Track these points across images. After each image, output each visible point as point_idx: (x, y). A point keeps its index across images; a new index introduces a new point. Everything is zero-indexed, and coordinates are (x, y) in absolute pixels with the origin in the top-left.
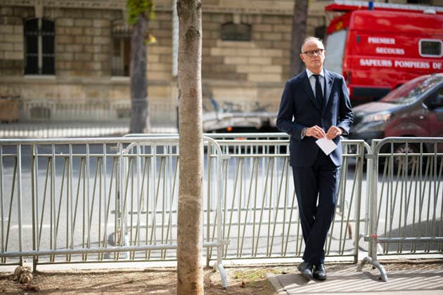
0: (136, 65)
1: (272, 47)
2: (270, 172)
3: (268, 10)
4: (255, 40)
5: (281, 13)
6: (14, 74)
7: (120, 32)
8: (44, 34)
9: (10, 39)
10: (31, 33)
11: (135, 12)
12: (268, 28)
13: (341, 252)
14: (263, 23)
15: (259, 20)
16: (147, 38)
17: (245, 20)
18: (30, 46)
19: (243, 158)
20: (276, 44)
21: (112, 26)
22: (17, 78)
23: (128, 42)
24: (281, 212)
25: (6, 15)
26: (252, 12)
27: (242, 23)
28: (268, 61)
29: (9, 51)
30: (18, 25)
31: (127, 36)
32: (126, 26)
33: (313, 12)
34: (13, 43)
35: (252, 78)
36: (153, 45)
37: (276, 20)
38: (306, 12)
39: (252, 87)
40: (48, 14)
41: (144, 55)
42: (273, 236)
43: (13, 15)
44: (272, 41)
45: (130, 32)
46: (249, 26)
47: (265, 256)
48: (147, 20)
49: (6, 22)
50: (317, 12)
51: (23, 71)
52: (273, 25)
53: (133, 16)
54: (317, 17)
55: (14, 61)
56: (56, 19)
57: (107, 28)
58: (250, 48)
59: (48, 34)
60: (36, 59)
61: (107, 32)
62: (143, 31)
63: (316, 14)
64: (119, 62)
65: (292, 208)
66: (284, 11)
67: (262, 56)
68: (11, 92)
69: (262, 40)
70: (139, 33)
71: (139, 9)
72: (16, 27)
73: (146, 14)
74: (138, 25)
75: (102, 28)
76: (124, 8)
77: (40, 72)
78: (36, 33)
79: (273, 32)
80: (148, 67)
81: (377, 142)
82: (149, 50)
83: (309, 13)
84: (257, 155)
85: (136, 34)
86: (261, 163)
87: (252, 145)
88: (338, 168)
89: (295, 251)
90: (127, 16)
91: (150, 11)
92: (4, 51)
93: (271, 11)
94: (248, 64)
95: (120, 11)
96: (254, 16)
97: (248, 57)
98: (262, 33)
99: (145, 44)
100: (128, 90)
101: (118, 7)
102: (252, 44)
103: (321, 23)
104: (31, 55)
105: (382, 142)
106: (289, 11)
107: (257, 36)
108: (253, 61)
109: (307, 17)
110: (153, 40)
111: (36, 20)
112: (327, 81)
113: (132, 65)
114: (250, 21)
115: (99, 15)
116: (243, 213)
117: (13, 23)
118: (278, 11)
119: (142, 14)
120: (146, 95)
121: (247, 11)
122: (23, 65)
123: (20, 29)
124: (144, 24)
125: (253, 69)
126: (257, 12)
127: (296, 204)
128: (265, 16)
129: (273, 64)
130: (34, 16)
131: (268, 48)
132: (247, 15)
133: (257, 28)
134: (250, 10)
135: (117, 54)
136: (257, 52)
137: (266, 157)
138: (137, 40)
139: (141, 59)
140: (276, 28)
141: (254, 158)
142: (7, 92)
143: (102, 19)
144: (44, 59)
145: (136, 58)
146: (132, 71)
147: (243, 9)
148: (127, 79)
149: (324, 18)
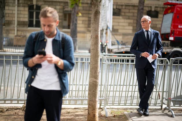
0: (73, 25)
1: (129, 19)
2: (127, 70)
3: (127, 3)
4: (122, 15)
5: (133, 5)
6: (24, 27)
7: (67, 11)
8: (36, 11)
9: (22, 12)
10: (31, 11)
11: (73, 3)
12: (127, 11)
13: (155, 104)
14: (125, 9)
15: (124, 7)
16: (78, 13)
17: (118, 7)
18: (31, 16)
19: (116, 64)
20: (130, 17)
21: (64, 8)
22: (25, 28)
23: (70, 15)
24: (131, 87)
25: (22, 3)
26: (121, 4)
27: (117, 8)
28: (127, 24)
29: (22, 17)
30: (26, 7)
31: (69, 12)
32: (69, 8)
33: (146, 4)
34: (24, 14)
35: (120, 31)
36: (80, 17)
37: (131, 8)
38: (143, 4)
39: (120, 35)
40: (38, 3)
41: (76, 20)
42: (127, 97)
43: (24, 3)
44: (129, 16)
45: (71, 11)
46: (120, 10)
47: (124, 105)
48: (78, 6)
49: (21, 6)
50: (148, 4)
51: (27, 26)
52: (129, 9)
53: (72, 5)
54: (148, 7)
55: (24, 22)
56: (41, 5)
57: (62, 9)
58: (120, 19)
59: (38, 11)
60: (33, 21)
61: (61, 11)
63: (147, 5)
64: (66, 23)
65: (136, 85)
66: (134, 4)
67: (124, 22)
68: (22, 34)
69: (125, 15)
70: (75, 11)
71: (75, 2)
72: (25, 8)
73: (78, 4)
74: (74, 8)
75: (60, 9)
76: (69, 1)
77: (34, 26)
78: (33, 11)
79: (129, 12)
80: (78, 25)
81: (172, 60)
82: (78, 18)
83: (145, 5)
84: (122, 63)
85: (73, 12)
86: (123, 66)
87: (120, 59)
88: (155, 70)
89: (136, 103)
90: (70, 5)
91: (79, 3)
92: (20, 18)
93: (129, 3)
94: (119, 25)
95: (67, 2)
96: (122, 5)
97: (119, 22)
98: (125, 13)
99: (77, 16)
100: (69, 34)
101: (66, 1)
102: (121, 17)
103: (150, 9)
104: (31, 19)
105: (174, 60)
106: (136, 4)
107: (123, 14)
108: (120, 24)
109: (144, 6)
110: (80, 14)
111: (33, 5)
112: (152, 34)
113: (71, 24)
114: (120, 7)
115: (59, 4)
116: (115, 87)
117: (24, 7)
118: (132, 4)
119: (76, 4)
120: (76, 37)
121: (119, 4)
122: (28, 23)
123: (27, 9)
124: (77, 8)
125: (121, 27)
126: (123, 4)
127: (137, 84)
128: (126, 6)
129: (129, 25)
130: (33, 4)
131: (127, 19)
132: (119, 5)
133: (123, 10)
134: (120, 3)
135: (65, 20)
136: (123, 20)
137: (125, 64)
138: (74, 15)
139: (75, 22)
140: (131, 11)
141: (121, 64)
142: (21, 34)
143: (60, 5)
144: (36, 21)
145: (73, 22)
146: (71, 27)
147: (117, 3)
148: (69, 30)
149: (151, 7)
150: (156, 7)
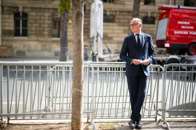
0: (63, 33)
1: (124, 25)
3: (122, 9)
4: (116, 22)
5: (128, 10)
6: (9, 36)
7: (57, 18)
8: (23, 19)
9: (7, 20)
10: (17, 18)
12: (122, 17)
13: (149, 116)
14: (120, 15)
15: (118, 13)
16: (68, 20)
17: (112, 13)
18: (17, 24)
20: (126, 24)
21: (53, 15)
22: (11, 38)
23: (59, 22)
25: (7, 10)
26: (115, 10)
27: (110, 15)
28: (122, 31)
29: (7, 26)
30: (12, 14)
31: (59, 20)
32: (59, 16)
33: (142, 10)
34: (10, 23)
35: (115, 39)
36: (70, 24)
37: (125, 14)
38: (138, 10)
39: (115, 43)
40: (25, 10)
41: (66, 28)
42: (118, 109)
43: (9, 10)
44: (124, 23)
45: (60, 18)
46: (114, 16)
48: (68, 12)
49: (6, 13)
50: (144, 10)
51: (13, 35)
52: (124, 16)
53: (61, 11)
54: (144, 12)
55: (9, 31)
56: (28, 12)
57: (51, 16)
58: (115, 26)
59: (25, 19)
60: (19, 30)
61: (51, 18)
62: (66, 17)
64: (56, 32)
66: (129, 10)
67: (119, 29)
68: (8, 44)
69: (119, 22)
70: (64, 18)
71: (64, 8)
72: (10, 16)
73: (68, 10)
74: (64, 15)
75: (49, 16)
76: (58, 8)
77: (21, 35)
78: (19, 18)
79: (124, 19)
80: (68, 34)
81: (166, 66)
82: (69, 26)
83: (140, 11)
85: (62, 19)
88: (147, 77)
90: (59, 11)
91: (69, 9)
92: (5, 26)
93: (123, 9)
94: (113, 33)
95: (57, 9)
96: (116, 11)
97: (113, 30)
98: (119, 19)
99: (67, 23)
100: (59, 43)
101: (56, 7)
102: (115, 24)
103: (146, 15)
104: (17, 28)
105: (168, 66)
106: (131, 9)
107: (117, 20)
108: (115, 31)
110: (70, 21)
111: (20, 13)
113: (61, 32)
114: (114, 14)
115: (47, 11)
117: (9, 14)
118: (127, 9)
119: (66, 10)
120: (67, 46)
121: (113, 10)
122: (14, 32)
123: (12, 16)
124: (66, 14)
125: (115, 35)
126: (117, 10)
128: (120, 12)
129: (124, 33)
130: (18, 10)
131: (121, 26)
132: (113, 11)
133: (117, 17)
134: (114, 9)
135: (55, 28)
136: (117, 27)
138: (63, 22)
139: (65, 30)
140: (126, 17)
142: (6, 44)
143: (49, 12)
144: (23, 30)
145: (63, 29)
146: (61, 35)
147: (111, 9)
148: (58, 39)
149: (147, 13)
150: (152, 13)
